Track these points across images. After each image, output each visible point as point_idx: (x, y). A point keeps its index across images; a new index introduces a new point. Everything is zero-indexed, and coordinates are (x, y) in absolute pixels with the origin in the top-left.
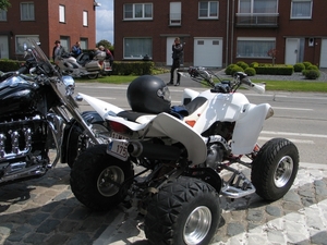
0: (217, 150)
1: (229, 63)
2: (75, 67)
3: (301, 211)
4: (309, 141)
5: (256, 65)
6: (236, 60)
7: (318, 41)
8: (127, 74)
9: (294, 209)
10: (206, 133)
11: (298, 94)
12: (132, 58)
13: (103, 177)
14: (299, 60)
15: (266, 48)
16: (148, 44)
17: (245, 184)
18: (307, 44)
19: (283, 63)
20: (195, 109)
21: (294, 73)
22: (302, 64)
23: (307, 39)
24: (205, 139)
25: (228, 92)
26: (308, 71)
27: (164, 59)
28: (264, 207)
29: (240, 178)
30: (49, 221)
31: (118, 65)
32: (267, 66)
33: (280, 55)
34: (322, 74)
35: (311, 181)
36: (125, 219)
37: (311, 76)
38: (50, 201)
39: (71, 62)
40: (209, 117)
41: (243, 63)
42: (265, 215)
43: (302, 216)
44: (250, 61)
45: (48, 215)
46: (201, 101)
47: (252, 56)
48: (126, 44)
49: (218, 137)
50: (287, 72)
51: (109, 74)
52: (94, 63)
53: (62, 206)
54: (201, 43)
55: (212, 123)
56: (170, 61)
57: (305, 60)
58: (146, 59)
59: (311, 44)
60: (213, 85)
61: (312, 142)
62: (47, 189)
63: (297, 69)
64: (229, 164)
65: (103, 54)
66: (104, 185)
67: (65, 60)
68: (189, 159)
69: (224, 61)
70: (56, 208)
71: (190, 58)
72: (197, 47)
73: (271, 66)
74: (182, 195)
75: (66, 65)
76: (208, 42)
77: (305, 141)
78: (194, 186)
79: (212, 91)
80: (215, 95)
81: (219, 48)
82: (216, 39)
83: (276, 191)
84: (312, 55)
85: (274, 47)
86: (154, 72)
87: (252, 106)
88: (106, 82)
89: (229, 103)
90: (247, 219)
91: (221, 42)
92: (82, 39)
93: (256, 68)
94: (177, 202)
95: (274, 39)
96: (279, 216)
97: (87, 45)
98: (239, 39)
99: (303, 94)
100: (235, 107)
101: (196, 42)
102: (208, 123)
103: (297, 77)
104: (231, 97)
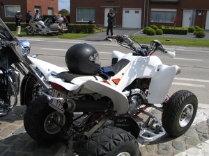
0: (137, 99)
1: (145, 26)
2: (43, 27)
3: (199, 145)
4: (201, 86)
5: (163, 27)
6: (150, 24)
7: (205, 12)
8: (78, 32)
9: (194, 144)
10: (129, 88)
11: (191, 48)
12: (82, 21)
13: (49, 119)
14: (192, 24)
15: (170, 16)
16: (92, 12)
17: (157, 126)
18: (197, 14)
19: (181, 26)
20: (120, 69)
21: (188, 33)
22: (193, 27)
23: (197, 11)
24: (127, 92)
25: (146, 55)
26: (197, 32)
27: (103, 23)
28: (171, 142)
29: (153, 122)
30: (7, 152)
31: (72, 26)
32: (170, 28)
33: (179, 21)
34: (207, 34)
35: (205, 119)
36: (66, 152)
37: (200, 36)
38: (10, 135)
39: (40, 24)
40: (131, 75)
41: (155, 26)
42: (172, 149)
43: (200, 151)
44: (159, 25)
45: (7, 148)
46: (125, 62)
47: (161, 21)
48: (78, 12)
49: (137, 90)
50: (183, 33)
51: (66, 32)
52: (55, 25)
53: (19, 139)
54: (127, 12)
55: (133, 80)
56: (106, 24)
57: (195, 25)
58: (90, 23)
59: (200, 14)
60: (134, 49)
61: (203, 86)
62: (10, 124)
63: (191, 31)
64: (145, 108)
65: (62, 19)
66: (50, 125)
67: (36, 23)
68: (115, 109)
69: (142, 24)
70: (14, 141)
71: (120, 22)
72: (125, 15)
73: (173, 28)
74: (107, 145)
75: (37, 26)
76: (132, 11)
77: (198, 86)
78: (117, 137)
79: (134, 54)
80: (136, 58)
81: (139, 15)
82: (137, 10)
83: (180, 130)
84: (200, 21)
85: (175, 16)
86: (96, 31)
87: (165, 67)
88: (64, 38)
89: (147, 64)
90: (158, 153)
91: (140, 12)
92: (49, 8)
93: (163, 30)
94: (103, 151)
95: (175, 10)
96: (182, 150)
97: (53, 12)
98: (153, 10)
99: (195, 48)
100: (151, 67)
101: (124, 11)
102: (130, 80)
103: (190, 36)
104: (148, 59)
